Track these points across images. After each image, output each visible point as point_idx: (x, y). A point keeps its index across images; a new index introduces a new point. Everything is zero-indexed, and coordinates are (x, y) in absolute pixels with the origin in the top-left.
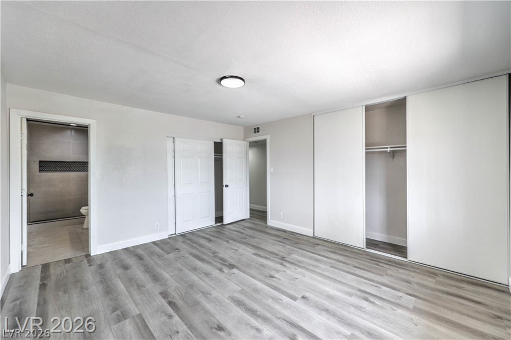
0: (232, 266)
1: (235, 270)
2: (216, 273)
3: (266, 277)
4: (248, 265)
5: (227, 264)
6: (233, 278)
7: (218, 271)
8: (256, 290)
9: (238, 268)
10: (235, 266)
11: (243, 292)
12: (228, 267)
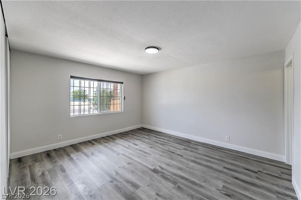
0: (155, 171)
1: (152, 168)
2: (164, 166)
3: (132, 164)
4: (143, 172)
5: (160, 174)
6: (152, 163)
7: (163, 167)
8: (139, 157)
9: (150, 169)
10: (152, 171)
11: (145, 157)
12: (158, 171)
